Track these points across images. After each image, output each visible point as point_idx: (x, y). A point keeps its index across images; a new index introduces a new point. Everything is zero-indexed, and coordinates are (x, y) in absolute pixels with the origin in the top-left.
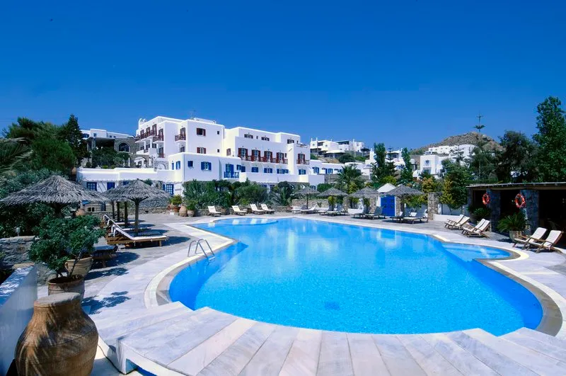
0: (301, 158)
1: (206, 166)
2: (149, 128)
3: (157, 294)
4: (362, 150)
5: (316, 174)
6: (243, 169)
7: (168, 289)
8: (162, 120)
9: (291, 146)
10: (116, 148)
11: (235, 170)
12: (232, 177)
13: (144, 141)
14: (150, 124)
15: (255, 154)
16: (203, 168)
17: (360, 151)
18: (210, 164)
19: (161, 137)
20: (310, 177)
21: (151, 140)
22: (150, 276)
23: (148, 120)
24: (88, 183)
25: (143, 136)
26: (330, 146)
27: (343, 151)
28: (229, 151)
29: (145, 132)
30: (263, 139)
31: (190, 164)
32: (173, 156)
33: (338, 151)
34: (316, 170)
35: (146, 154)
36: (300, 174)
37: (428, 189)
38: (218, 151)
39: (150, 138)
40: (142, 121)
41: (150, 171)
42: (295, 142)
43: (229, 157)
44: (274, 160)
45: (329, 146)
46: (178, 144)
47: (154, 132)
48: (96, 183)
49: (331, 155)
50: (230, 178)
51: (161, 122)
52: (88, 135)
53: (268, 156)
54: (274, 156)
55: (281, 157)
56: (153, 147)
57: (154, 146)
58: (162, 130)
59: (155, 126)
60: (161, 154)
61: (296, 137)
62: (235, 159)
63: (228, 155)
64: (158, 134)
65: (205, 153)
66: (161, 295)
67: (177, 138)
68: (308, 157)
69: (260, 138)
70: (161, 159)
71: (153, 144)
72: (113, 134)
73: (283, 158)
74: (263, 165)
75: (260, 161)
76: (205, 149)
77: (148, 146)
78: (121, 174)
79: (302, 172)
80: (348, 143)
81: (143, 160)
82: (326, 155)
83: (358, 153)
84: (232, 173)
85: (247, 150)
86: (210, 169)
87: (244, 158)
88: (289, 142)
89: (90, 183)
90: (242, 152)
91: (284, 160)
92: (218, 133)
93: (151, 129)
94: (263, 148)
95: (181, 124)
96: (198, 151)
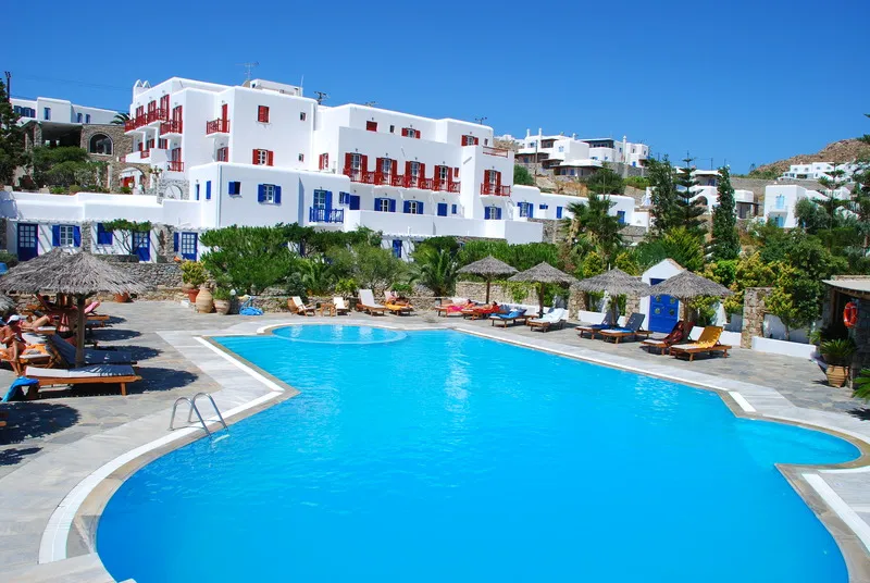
0: (491, 182)
1: (269, 193)
2: (154, 103)
3: (73, 526)
4: (643, 162)
5: (524, 219)
6: (354, 203)
7: (100, 514)
8: (182, 86)
9: (470, 150)
10: (84, 145)
11: (336, 204)
12: (327, 220)
13: (141, 132)
14: (155, 93)
15: (384, 169)
16: (262, 198)
17: (638, 165)
18: (278, 189)
19: (176, 126)
20: (510, 225)
21: (157, 130)
22: (75, 475)
23: (152, 84)
24: (19, 225)
25: (140, 121)
26: (569, 151)
27: (598, 163)
28: (324, 158)
29: (146, 111)
30: (405, 132)
31: (235, 188)
32: (201, 169)
33: (588, 163)
34: (527, 209)
35: (144, 161)
36: (487, 217)
37: (747, 279)
38: (301, 158)
39: (155, 126)
40: (140, 85)
41: (150, 201)
42: (481, 142)
43: (323, 173)
44: (430, 184)
45: (567, 149)
46: (213, 140)
47: (164, 113)
48: (36, 226)
49: (569, 170)
50: (323, 224)
51: (178, 90)
52: (32, 113)
53: (414, 172)
54: (430, 174)
55: (445, 177)
56: (160, 147)
57: (163, 144)
58: (179, 109)
59: (166, 98)
60: (176, 163)
61: (482, 130)
62: (336, 180)
63: (321, 167)
64: (171, 117)
65: (270, 163)
66: (80, 526)
67: (212, 127)
68: (507, 179)
69: (397, 131)
70: (175, 175)
71: (160, 140)
72: (84, 110)
73: (450, 177)
74: (401, 194)
75: (394, 183)
76: (271, 154)
77: (151, 143)
78: (89, 208)
79: (492, 213)
80: (610, 144)
81: (137, 175)
82: (560, 170)
83: (632, 168)
84: (329, 210)
85: (365, 158)
86: (278, 200)
87: (358, 177)
88: (465, 141)
89: (25, 225)
90: (353, 163)
91: (450, 182)
92: (302, 117)
93: (158, 105)
94: (403, 153)
95: (222, 94)
96: (256, 161)
